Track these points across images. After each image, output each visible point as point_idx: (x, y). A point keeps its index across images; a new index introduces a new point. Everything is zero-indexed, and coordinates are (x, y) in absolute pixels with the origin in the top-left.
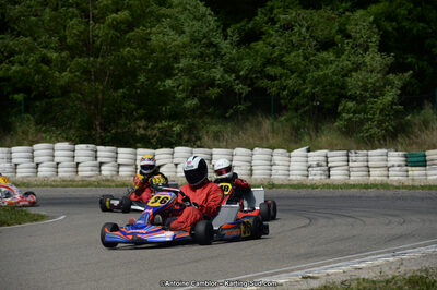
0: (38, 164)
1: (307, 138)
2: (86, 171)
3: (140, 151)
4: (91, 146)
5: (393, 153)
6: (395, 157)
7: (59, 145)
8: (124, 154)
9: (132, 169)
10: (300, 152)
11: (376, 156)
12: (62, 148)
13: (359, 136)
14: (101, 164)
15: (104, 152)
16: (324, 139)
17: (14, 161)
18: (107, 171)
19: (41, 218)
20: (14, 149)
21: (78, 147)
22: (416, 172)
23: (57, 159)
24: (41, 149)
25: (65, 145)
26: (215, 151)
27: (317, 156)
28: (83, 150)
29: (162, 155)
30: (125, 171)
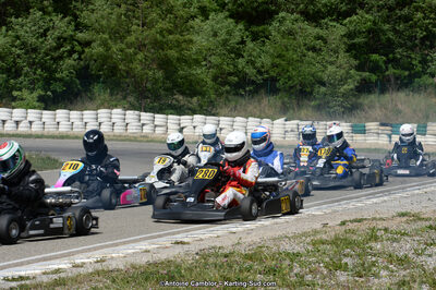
0: (100, 124)
1: (291, 111)
2: (133, 129)
3: (170, 116)
4: (137, 112)
7: (115, 111)
8: (159, 118)
9: (164, 129)
10: (281, 121)
12: (117, 112)
13: (326, 111)
14: (143, 125)
15: (146, 116)
16: (303, 113)
17: (85, 120)
18: (147, 130)
20: (85, 112)
21: (128, 112)
22: (359, 137)
23: (113, 120)
24: (103, 113)
25: (119, 111)
26: (222, 118)
27: (292, 124)
28: (131, 114)
29: (185, 120)
30: (159, 131)
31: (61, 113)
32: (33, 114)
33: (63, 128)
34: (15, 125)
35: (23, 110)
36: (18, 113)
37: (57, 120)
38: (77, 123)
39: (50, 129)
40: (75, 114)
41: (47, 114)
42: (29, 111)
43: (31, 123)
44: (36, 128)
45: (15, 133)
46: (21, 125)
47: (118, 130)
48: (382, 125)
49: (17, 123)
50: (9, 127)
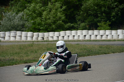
31: (120, 31)
32: (108, 32)
33: (121, 37)
34: (101, 37)
35: (104, 31)
36: (102, 32)
37: (118, 34)
39: (115, 38)
41: (114, 32)
42: (106, 31)
43: (107, 35)
44: (109, 38)
45: (101, 40)
46: (103, 37)
49: (102, 36)
50: (98, 38)
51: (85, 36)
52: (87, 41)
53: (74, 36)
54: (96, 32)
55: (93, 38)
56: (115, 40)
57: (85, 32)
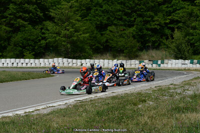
2: (66, 65)
3: (78, 60)
4: (67, 59)
5: (136, 61)
6: (137, 62)
7: (59, 59)
8: (74, 61)
10: (115, 60)
11: (133, 61)
12: (60, 59)
13: (131, 57)
14: (69, 63)
15: (70, 60)
16: (121, 57)
17: (50, 62)
18: (70, 65)
19: (53, 76)
20: (49, 59)
23: (59, 62)
24: (55, 59)
25: (61, 59)
26: (95, 60)
27: (119, 61)
28: (65, 60)
29: (83, 61)
30: (75, 65)
31: (41, 60)
32: (32, 61)
33: (42, 65)
35: (29, 59)
36: (27, 60)
37: (40, 62)
38: (47, 63)
39: (38, 65)
40: (46, 60)
41: (37, 61)
42: (31, 59)
43: (31, 63)
44: (33, 65)
45: (26, 67)
47: (61, 65)
48: (149, 61)
49: (27, 64)
50: (24, 65)
51: (13, 63)
52: (15, 68)
53: (3, 63)
54: (22, 60)
55: (20, 65)
56: (37, 68)
57: (13, 60)
